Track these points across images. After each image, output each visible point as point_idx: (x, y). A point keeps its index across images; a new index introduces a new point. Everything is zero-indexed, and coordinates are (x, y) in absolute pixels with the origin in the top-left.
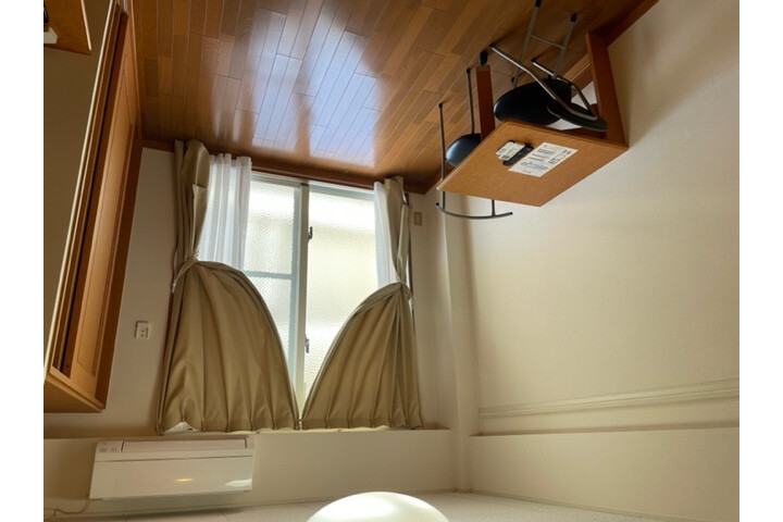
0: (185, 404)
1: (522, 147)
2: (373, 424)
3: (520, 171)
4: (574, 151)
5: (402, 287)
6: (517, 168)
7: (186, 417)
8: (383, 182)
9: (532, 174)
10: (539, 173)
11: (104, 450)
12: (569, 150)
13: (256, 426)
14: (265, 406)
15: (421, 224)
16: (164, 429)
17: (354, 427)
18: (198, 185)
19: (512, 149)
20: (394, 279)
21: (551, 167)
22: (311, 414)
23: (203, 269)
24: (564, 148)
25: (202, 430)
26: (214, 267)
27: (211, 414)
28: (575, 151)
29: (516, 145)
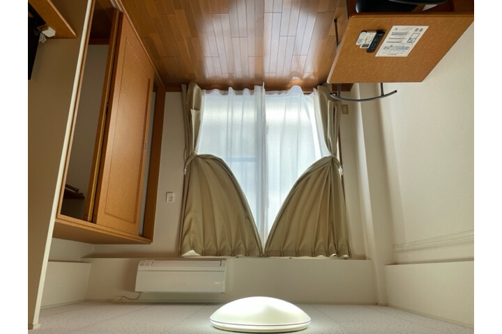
0: (192, 240)
1: (374, 34)
2: (314, 254)
3: (386, 55)
4: (425, 28)
5: (333, 160)
6: (381, 52)
7: (193, 248)
8: (316, 88)
9: (398, 55)
10: (405, 54)
11: (142, 265)
12: (420, 27)
13: (234, 253)
14: (241, 241)
15: (347, 113)
16: (181, 254)
17: (299, 256)
18: (195, 109)
19: (367, 38)
20: (327, 154)
21: (412, 46)
22: (271, 246)
23: (200, 159)
24: (415, 27)
25: (202, 255)
26: (206, 158)
27: (207, 245)
28: (427, 27)
29: (368, 34)
